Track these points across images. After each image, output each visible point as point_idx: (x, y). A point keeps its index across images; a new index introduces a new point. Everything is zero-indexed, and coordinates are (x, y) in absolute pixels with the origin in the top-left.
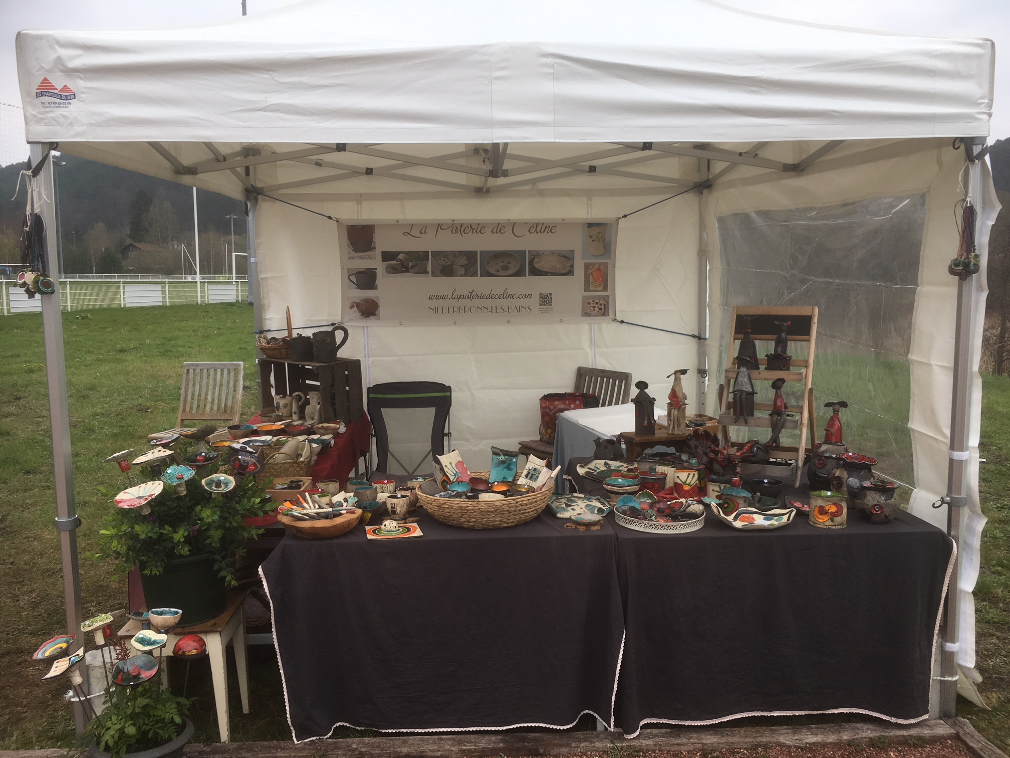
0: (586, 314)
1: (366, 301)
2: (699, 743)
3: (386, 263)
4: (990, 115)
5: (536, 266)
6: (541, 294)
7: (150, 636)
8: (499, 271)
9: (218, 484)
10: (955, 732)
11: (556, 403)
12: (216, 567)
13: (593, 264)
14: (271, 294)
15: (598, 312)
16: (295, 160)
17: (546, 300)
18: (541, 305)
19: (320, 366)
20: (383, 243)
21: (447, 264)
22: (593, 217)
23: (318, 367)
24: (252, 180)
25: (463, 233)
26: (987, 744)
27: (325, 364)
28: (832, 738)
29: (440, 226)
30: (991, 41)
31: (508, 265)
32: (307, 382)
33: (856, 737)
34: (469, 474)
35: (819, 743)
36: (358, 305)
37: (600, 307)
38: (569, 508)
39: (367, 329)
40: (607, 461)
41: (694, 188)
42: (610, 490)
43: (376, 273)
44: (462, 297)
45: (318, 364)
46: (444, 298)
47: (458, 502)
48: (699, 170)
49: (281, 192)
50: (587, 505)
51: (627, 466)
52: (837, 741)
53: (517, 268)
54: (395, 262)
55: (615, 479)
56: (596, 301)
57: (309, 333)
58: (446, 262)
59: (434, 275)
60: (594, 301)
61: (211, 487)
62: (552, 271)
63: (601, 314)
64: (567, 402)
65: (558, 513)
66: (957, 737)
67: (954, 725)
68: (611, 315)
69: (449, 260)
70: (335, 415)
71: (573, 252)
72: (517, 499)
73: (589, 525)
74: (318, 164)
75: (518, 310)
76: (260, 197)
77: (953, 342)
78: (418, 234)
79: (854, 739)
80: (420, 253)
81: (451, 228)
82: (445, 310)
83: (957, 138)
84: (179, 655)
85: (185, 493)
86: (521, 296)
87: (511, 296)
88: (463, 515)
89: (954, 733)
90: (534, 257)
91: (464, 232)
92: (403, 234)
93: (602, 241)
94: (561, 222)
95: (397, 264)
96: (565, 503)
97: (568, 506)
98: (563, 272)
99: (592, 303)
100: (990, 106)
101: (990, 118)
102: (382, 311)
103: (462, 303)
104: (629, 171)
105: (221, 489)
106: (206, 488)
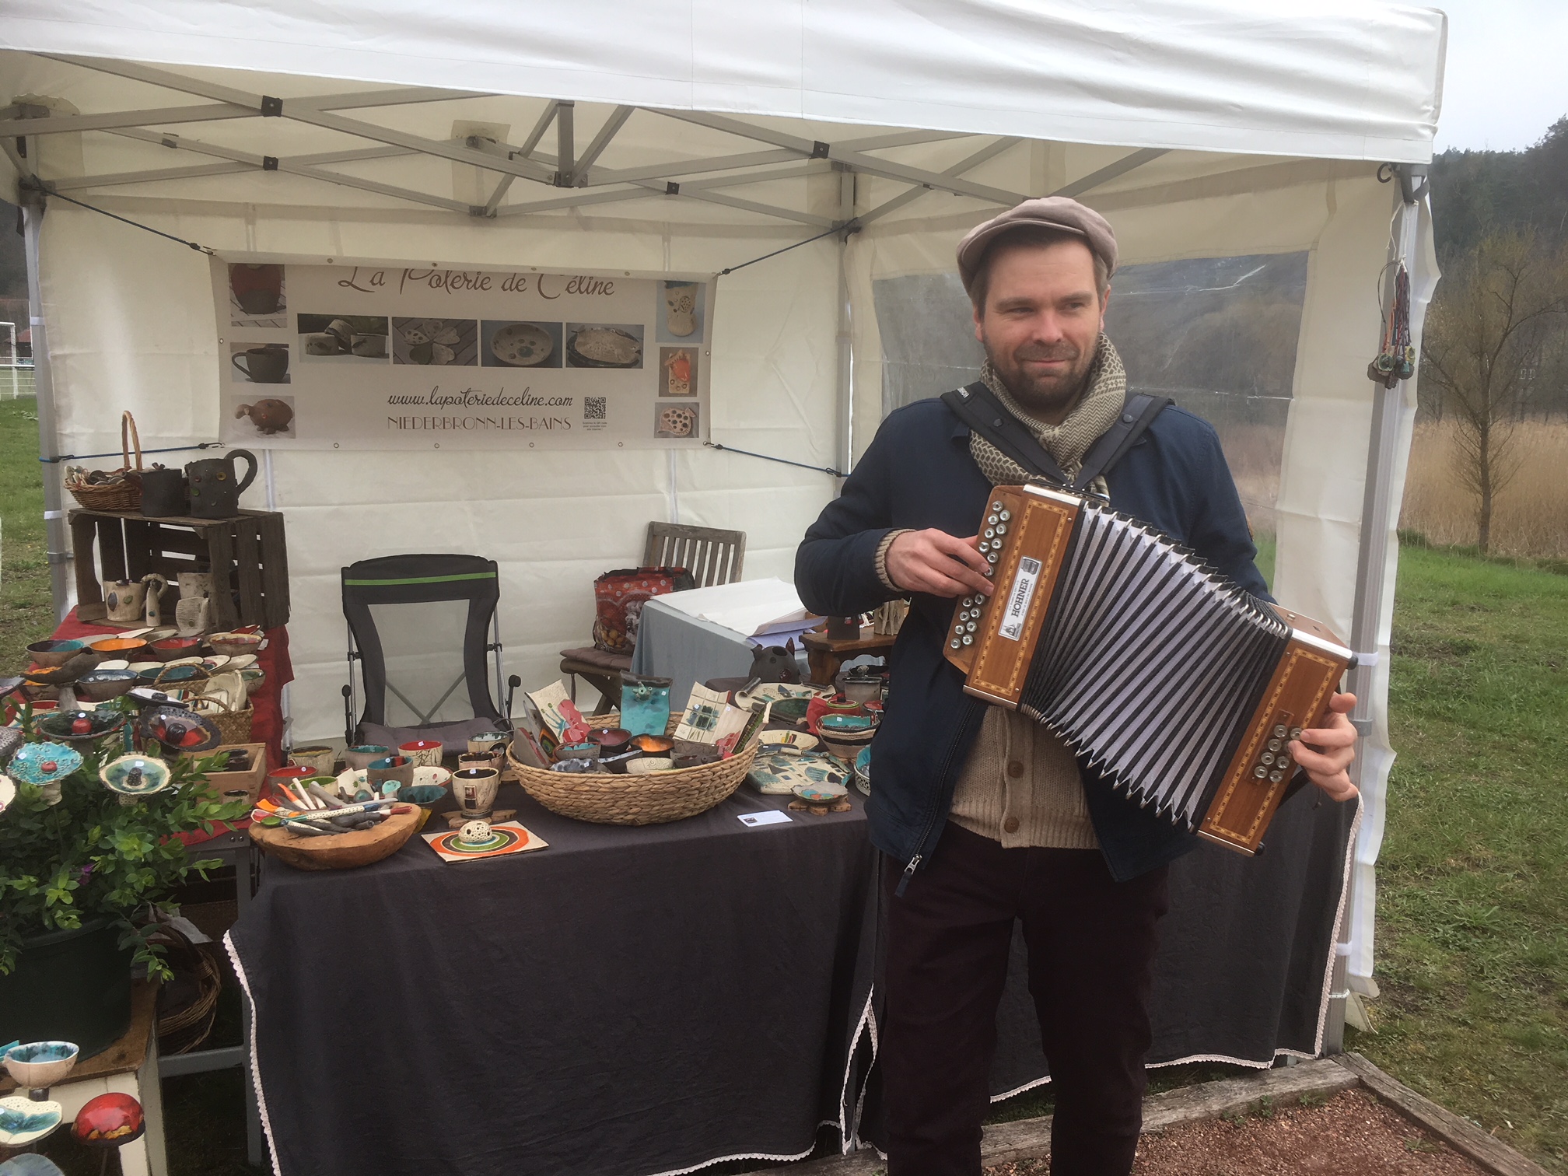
0: (661, 433)
1: (268, 404)
2: (1010, 1151)
3: (306, 334)
4: (1434, 131)
5: (580, 350)
6: (587, 399)
7: (19, 1110)
8: (514, 357)
9: (135, 777)
10: (1357, 1077)
11: (626, 586)
12: (124, 944)
13: (675, 350)
14: (72, 388)
15: (682, 430)
16: (112, 130)
17: (595, 408)
18: (586, 416)
19: (210, 526)
20: (299, 298)
21: (422, 342)
22: (673, 269)
23: (205, 528)
24: (31, 167)
25: (450, 288)
26: (1405, 1090)
27: (216, 522)
28: (1197, 1112)
29: (407, 273)
30: (1442, 13)
31: (532, 347)
32: (165, 554)
33: (1230, 1104)
34: (585, 722)
35: (1181, 1121)
36: (252, 412)
37: (684, 421)
38: (779, 776)
39: (270, 455)
40: (781, 684)
41: (832, 231)
42: (833, 737)
43: (287, 353)
44: (450, 400)
45: (205, 522)
46: (416, 401)
47: (611, 780)
48: (840, 202)
49: (91, 192)
50: (809, 769)
51: (817, 691)
52: (1204, 1115)
53: (547, 353)
54: (323, 335)
55: (831, 716)
56: (678, 412)
57: (176, 462)
58: (420, 338)
59: (398, 360)
60: (674, 412)
61: (120, 784)
62: (606, 360)
63: (685, 434)
64: (645, 583)
65: (763, 785)
66: (1361, 1084)
67: (1349, 1065)
68: (702, 437)
69: (426, 335)
70: (240, 616)
71: (641, 328)
72: (714, 767)
73: (830, 804)
74: (169, 143)
75: (548, 424)
76: (49, 200)
77: (1361, 486)
78: (369, 287)
79: (1228, 1108)
80: (372, 319)
81: (430, 276)
82: (418, 423)
83: (1385, 164)
84: (91, 1140)
85: (59, 799)
86: (552, 402)
87: (537, 402)
88: (617, 802)
89: (1356, 1079)
90: (576, 335)
91: (452, 285)
92: (340, 283)
93: (689, 312)
94: (624, 276)
95: (328, 338)
96: (769, 765)
97: (775, 771)
98: (625, 362)
99: (671, 414)
100: (1436, 118)
101: (1434, 135)
102: (299, 421)
103: (450, 411)
104: (731, 196)
105: (142, 786)
106: (112, 787)
